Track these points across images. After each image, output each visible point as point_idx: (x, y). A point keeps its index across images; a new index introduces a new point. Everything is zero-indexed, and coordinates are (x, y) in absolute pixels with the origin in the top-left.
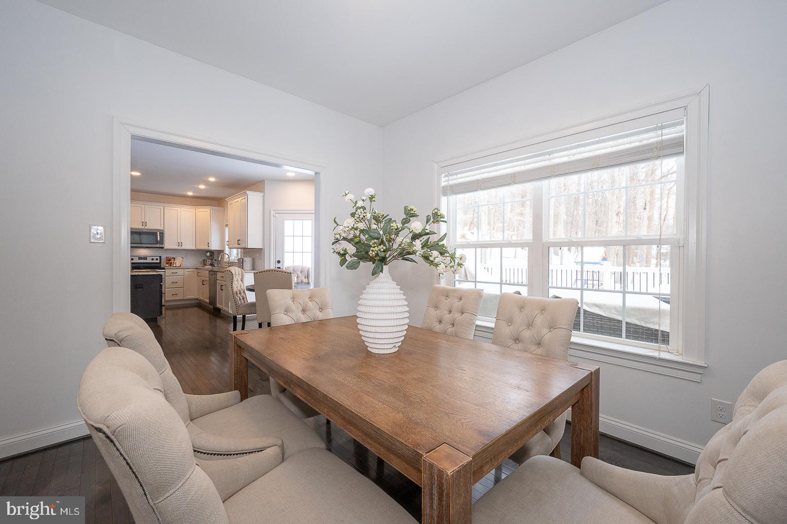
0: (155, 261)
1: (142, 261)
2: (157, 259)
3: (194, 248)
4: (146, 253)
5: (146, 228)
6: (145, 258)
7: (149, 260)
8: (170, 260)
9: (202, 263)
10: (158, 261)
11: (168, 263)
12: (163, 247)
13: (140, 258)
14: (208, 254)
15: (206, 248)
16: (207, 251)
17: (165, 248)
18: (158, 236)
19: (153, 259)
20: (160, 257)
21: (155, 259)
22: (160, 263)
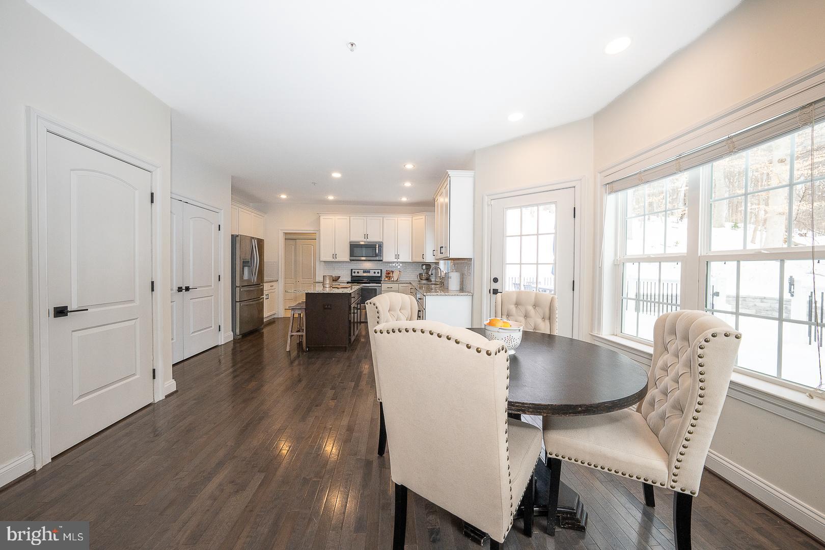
0: (377, 275)
1: (365, 274)
2: (378, 273)
3: (410, 261)
4: (369, 267)
5: (368, 240)
6: (369, 272)
7: (372, 274)
8: (389, 274)
9: (418, 277)
10: (379, 275)
11: (387, 277)
12: (382, 260)
13: (364, 272)
14: (424, 267)
15: (421, 260)
16: (423, 264)
17: (384, 260)
18: (377, 249)
19: (375, 273)
20: (381, 270)
21: (376, 273)
22: (381, 276)
